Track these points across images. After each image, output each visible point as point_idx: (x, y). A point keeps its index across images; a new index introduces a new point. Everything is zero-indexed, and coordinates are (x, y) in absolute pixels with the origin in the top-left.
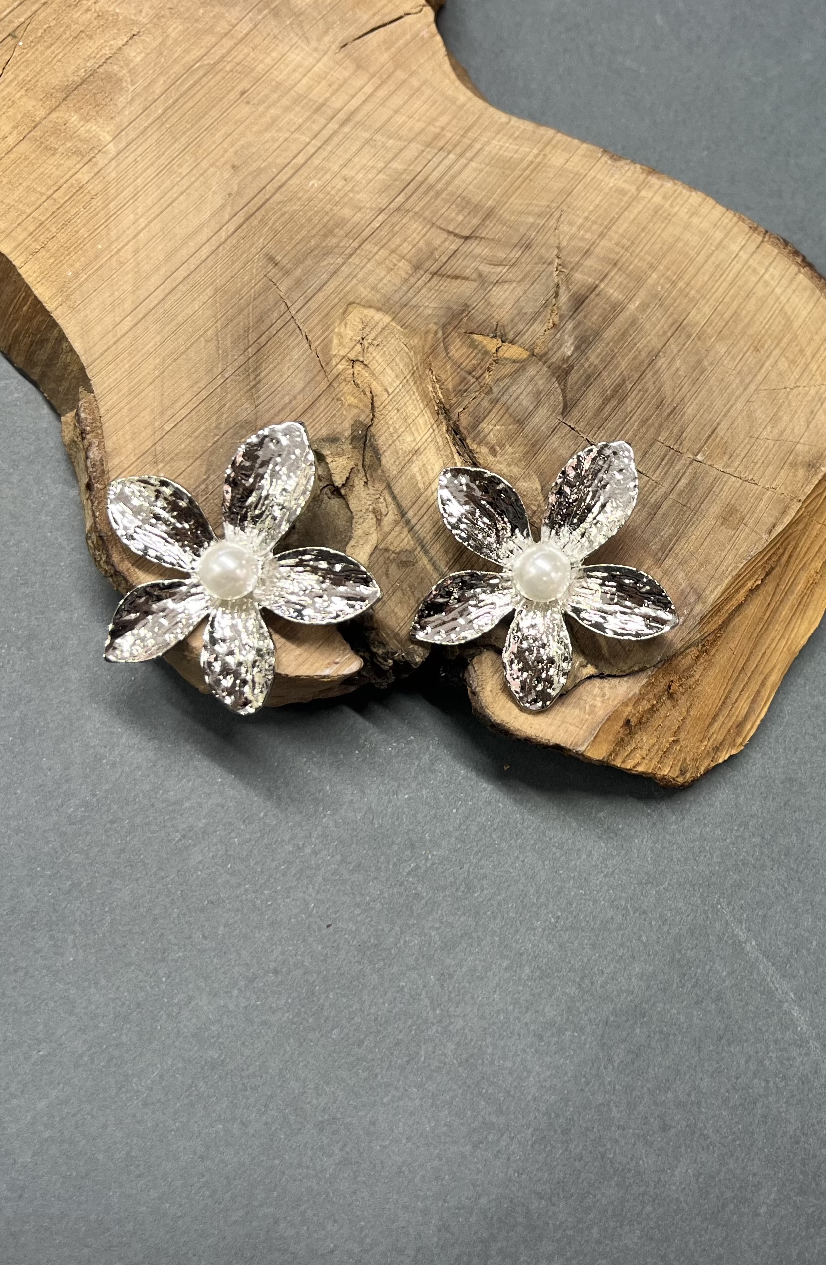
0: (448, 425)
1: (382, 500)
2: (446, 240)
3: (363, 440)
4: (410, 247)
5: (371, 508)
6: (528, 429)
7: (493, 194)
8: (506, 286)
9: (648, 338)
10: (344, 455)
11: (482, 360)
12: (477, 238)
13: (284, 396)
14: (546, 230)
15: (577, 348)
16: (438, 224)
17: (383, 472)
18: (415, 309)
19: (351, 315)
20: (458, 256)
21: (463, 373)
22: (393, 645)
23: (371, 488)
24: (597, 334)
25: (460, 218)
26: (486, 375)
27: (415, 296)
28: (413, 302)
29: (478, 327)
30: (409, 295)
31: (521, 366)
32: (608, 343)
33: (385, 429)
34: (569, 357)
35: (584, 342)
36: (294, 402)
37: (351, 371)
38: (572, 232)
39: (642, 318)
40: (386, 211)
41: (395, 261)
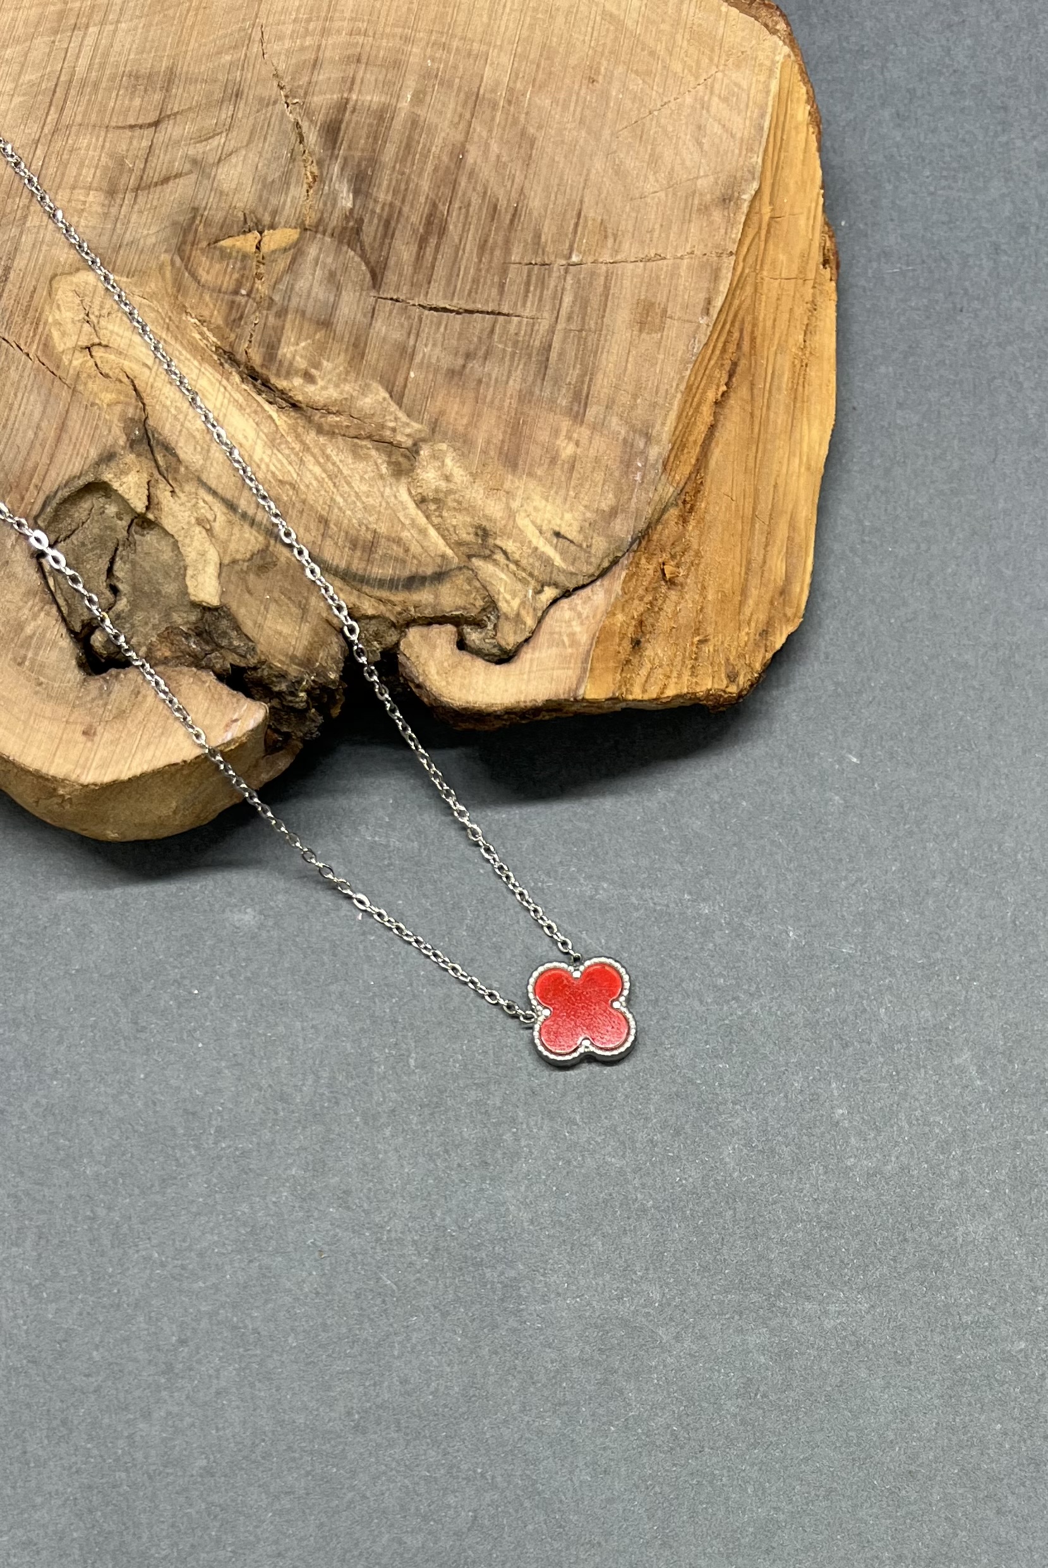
0: (240, 374)
1: (201, 504)
2: (131, 138)
3: (145, 441)
4: (92, 171)
5: (193, 521)
6: (339, 329)
7: (164, 50)
8: (234, 159)
9: (443, 135)
10: (130, 470)
11: (244, 268)
12: (169, 116)
13: (25, 432)
14: (252, 61)
15: (357, 192)
16: (113, 124)
17: (187, 468)
18: (134, 247)
19: (60, 292)
20: (157, 151)
21: (231, 297)
22: (294, 671)
23: (181, 495)
24: (373, 161)
25: (137, 102)
26: (258, 284)
27: (127, 229)
28: (128, 237)
29: (222, 227)
30: (118, 231)
31: (296, 251)
32: (394, 167)
33: (165, 414)
34: (351, 211)
35: (363, 180)
36: (41, 434)
37: (91, 363)
38: (286, 46)
39: (421, 112)
40: (42, 140)
41: (82, 198)
